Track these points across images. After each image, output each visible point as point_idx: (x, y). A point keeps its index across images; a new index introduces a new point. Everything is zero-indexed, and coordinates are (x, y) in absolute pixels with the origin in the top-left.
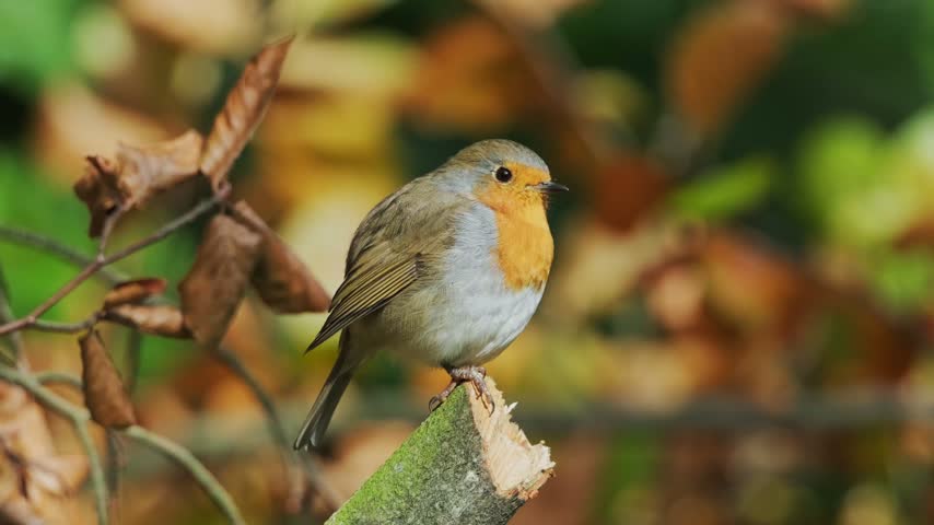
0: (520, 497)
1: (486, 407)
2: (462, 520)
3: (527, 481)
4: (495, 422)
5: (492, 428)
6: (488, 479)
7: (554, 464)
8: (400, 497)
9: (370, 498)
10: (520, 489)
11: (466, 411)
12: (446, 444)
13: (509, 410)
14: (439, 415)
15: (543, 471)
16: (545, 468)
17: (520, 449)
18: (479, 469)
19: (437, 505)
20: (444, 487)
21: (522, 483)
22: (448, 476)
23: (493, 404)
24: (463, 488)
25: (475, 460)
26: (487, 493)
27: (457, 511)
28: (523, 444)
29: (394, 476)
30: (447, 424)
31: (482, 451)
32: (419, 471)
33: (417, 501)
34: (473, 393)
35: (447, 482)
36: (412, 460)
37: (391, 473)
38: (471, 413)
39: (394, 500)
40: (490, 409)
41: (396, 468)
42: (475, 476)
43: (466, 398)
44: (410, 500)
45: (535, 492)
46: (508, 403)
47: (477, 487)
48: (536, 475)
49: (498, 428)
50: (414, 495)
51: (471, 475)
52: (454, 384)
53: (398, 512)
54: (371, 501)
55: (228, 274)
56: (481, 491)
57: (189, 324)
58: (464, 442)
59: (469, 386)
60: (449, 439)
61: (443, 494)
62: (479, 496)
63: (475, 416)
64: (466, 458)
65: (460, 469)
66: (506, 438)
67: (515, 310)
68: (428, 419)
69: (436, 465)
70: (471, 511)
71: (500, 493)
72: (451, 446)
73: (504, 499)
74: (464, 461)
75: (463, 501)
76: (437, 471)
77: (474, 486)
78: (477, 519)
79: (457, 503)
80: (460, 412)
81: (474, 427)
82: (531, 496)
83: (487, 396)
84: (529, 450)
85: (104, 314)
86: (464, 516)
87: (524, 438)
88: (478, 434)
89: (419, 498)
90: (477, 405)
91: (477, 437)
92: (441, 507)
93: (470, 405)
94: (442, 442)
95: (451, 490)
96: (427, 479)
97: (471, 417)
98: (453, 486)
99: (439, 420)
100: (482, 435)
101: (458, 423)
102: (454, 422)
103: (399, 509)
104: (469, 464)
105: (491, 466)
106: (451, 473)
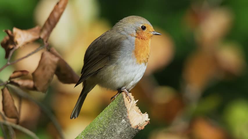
0: (139, 128)
1: (129, 100)
2: (120, 135)
3: (141, 123)
4: (131, 105)
5: (130, 107)
6: (129, 122)
7: (149, 119)
8: (101, 127)
9: (92, 128)
10: (139, 126)
11: (122, 101)
12: (116, 111)
13: (136, 102)
14: (114, 102)
15: (146, 121)
16: (147, 120)
17: (139, 114)
18: (126, 119)
19: (113, 130)
20: (115, 124)
21: (139, 124)
22: (116, 121)
23: (131, 99)
24: (121, 125)
25: (125, 116)
26: (128, 126)
27: (119, 132)
28: (140, 113)
29: (99, 121)
30: (116, 105)
31: (127, 113)
32: (107, 119)
33: (106, 128)
34: (124, 96)
35: (116, 123)
36: (105, 116)
37: (98, 120)
38: (124, 101)
39: (99, 128)
40: (130, 101)
41: (100, 118)
42: (125, 121)
43: (122, 97)
44: (104, 128)
45: (143, 127)
46: (136, 100)
47: (126, 124)
48: (144, 122)
49: (132, 107)
50: (105, 127)
51: (123, 120)
52: (119, 93)
53: (100, 132)
54: (92, 129)
55: (48, 69)
56: (126, 126)
57: (36, 85)
58: (122, 110)
59: (123, 93)
60: (117, 110)
61: (115, 127)
62: (126, 127)
63: (125, 102)
64: (122, 115)
65: (120, 119)
66: (134, 110)
67: (139, 71)
68: (110, 104)
69: (112, 117)
70: (123, 132)
71: (133, 127)
72: (117, 112)
73: (134, 129)
74: (121, 116)
75: (121, 129)
76: (113, 119)
77: (124, 124)
78: (125, 135)
79: (119, 130)
80: (121, 101)
81: (125, 106)
82: (142, 129)
83: (129, 97)
84: (142, 115)
85: (9, 82)
86: (121, 133)
87: (140, 111)
88: (126, 108)
89: (107, 128)
90: (126, 99)
91: (125, 109)
92: (114, 131)
93: (124, 99)
94: (115, 110)
95: (117, 125)
96: (109, 122)
97: (124, 102)
98: (118, 124)
99: (114, 104)
100: (127, 108)
101: (120, 104)
102: (118, 104)
103: (101, 131)
104: (123, 117)
105: (130, 118)
106: (117, 120)
